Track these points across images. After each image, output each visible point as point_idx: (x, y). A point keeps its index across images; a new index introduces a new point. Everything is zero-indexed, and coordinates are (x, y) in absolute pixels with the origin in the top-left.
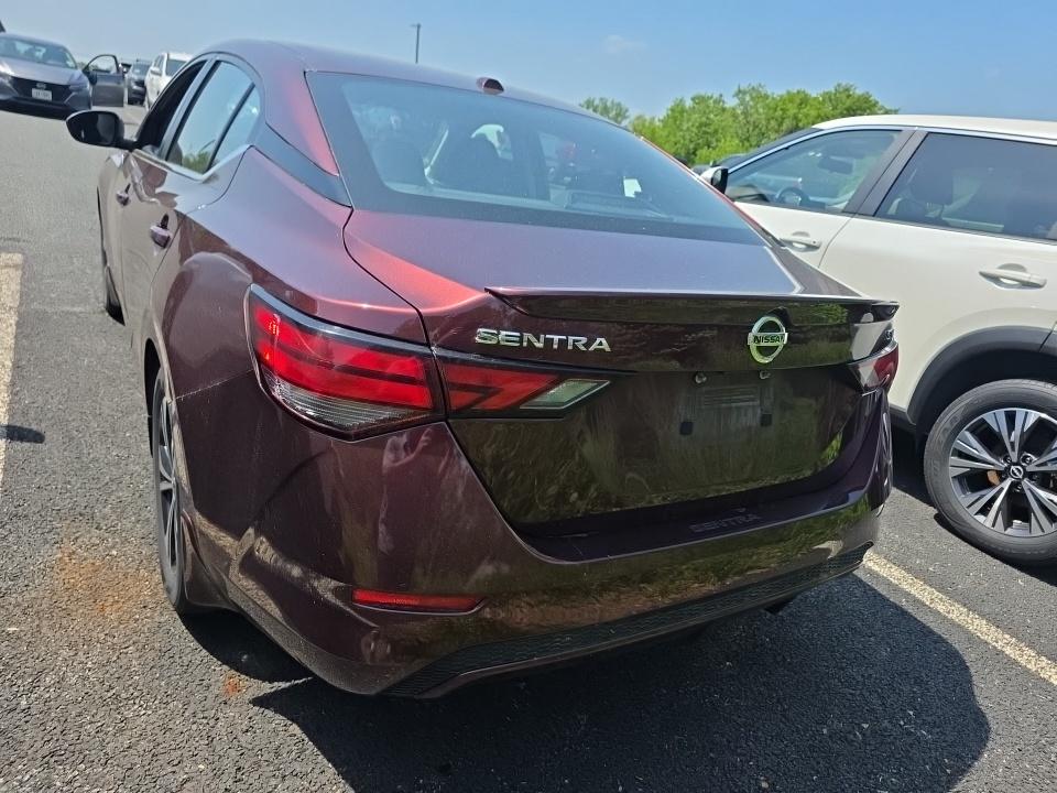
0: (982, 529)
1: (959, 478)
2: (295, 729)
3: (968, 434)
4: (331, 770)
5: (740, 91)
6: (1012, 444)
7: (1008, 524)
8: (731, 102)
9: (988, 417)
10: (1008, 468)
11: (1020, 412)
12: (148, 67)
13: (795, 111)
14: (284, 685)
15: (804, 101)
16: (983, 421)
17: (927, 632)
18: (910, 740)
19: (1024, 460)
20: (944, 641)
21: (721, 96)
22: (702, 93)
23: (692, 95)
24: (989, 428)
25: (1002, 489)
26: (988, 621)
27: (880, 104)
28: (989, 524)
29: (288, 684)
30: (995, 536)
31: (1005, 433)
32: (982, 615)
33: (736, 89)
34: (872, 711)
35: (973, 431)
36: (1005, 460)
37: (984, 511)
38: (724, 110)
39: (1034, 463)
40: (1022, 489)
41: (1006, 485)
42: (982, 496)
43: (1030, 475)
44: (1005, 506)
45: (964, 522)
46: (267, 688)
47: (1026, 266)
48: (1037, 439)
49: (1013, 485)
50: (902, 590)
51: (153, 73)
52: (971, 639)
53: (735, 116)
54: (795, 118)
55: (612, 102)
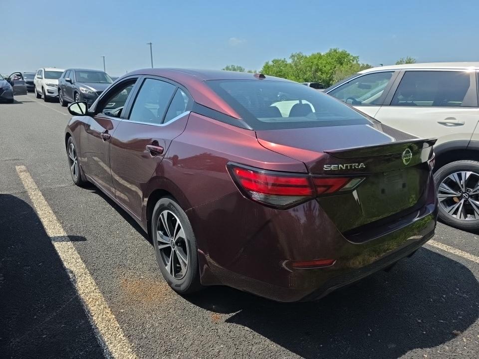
0: (456, 220)
1: (443, 202)
2: (246, 328)
3: (444, 184)
4: (268, 340)
5: (293, 56)
6: (462, 185)
7: (466, 217)
8: (289, 61)
9: (451, 176)
10: (462, 195)
11: (463, 173)
12: (34, 75)
13: (317, 62)
14: (234, 314)
15: (320, 57)
16: (449, 178)
17: (450, 261)
18: (462, 298)
19: (467, 191)
20: (458, 263)
21: (285, 59)
22: (276, 59)
23: (272, 60)
24: (452, 181)
25: (461, 203)
26: (470, 254)
27: (351, 55)
28: (459, 218)
29: (235, 314)
30: (462, 222)
31: (458, 182)
32: (468, 252)
33: (291, 55)
34: (444, 291)
35: (445, 183)
36: (460, 192)
37: (455, 213)
38: (286, 65)
39: (472, 191)
40: (469, 202)
41: (462, 201)
42: (453, 208)
43: (471, 196)
44: (463, 210)
45: (448, 218)
46: (228, 316)
47: (455, 117)
48: (471, 182)
49: (465, 201)
50: (435, 247)
51: (38, 78)
52: (467, 260)
53: (291, 67)
54: (317, 65)
55: (237, 67)
